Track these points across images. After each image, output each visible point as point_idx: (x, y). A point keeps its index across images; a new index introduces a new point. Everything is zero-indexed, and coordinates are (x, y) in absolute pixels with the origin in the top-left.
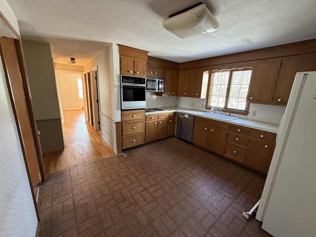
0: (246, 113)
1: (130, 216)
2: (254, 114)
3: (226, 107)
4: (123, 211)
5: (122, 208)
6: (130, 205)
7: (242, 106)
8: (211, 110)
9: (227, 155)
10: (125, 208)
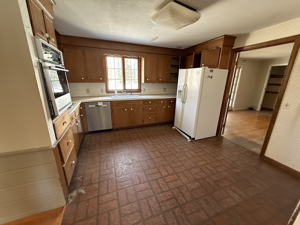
0: (139, 90)
1: (193, 195)
2: (144, 90)
3: (125, 89)
4: (189, 200)
5: (184, 201)
6: (181, 193)
7: (136, 87)
8: (115, 93)
9: (146, 123)
10: (185, 198)
